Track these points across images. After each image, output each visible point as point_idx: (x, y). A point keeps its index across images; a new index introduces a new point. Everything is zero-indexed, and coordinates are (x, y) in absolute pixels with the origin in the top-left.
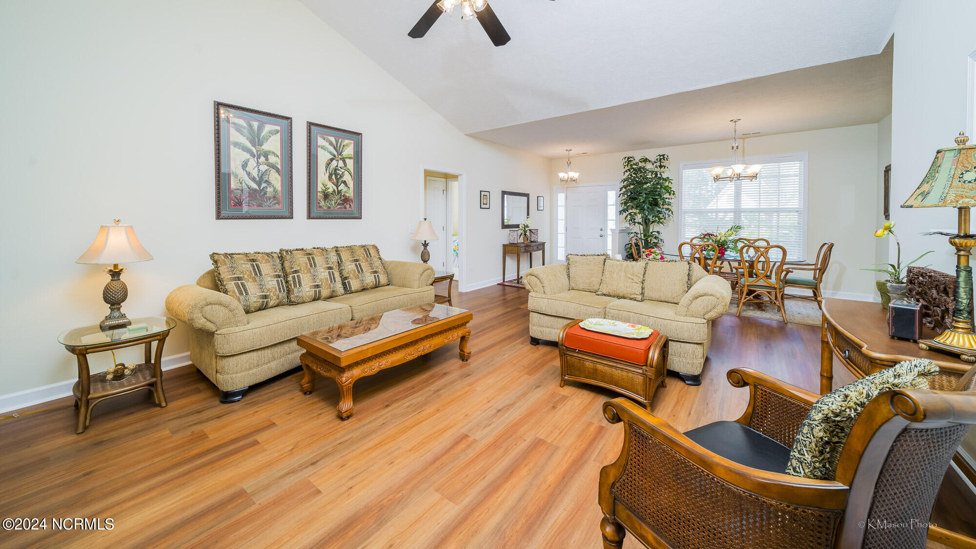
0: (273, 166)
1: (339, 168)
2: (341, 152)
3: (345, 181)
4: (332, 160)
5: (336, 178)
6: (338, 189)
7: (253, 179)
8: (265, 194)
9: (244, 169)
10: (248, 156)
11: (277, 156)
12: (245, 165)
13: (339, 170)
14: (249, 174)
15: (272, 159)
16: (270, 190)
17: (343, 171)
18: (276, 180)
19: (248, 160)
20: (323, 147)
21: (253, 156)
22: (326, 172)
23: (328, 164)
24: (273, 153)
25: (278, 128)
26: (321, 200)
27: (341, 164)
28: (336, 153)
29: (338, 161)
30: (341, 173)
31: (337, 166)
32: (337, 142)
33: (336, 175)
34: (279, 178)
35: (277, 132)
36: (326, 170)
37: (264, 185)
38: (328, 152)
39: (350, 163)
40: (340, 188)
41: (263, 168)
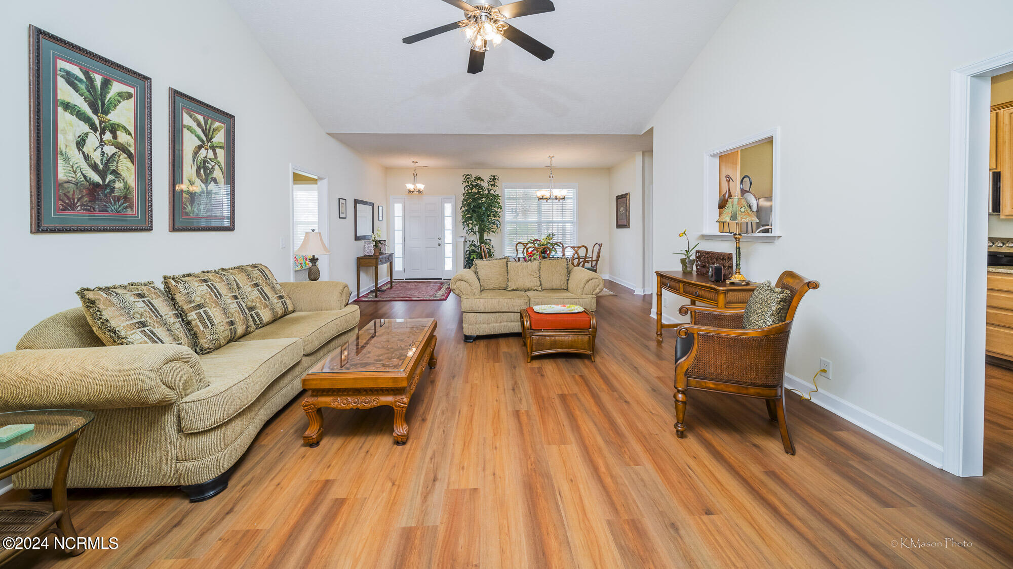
0: (123, 149)
1: (209, 160)
2: (211, 138)
3: (215, 179)
4: (200, 147)
5: (204, 173)
6: (207, 188)
7: (94, 167)
8: (112, 191)
9: (79, 150)
10: (85, 128)
11: (130, 134)
12: (81, 143)
13: (208, 163)
14: (87, 158)
15: (122, 137)
16: (118, 185)
17: (213, 164)
18: (127, 170)
19: (87, 135)
20: (189, 128)
21: (95, 130)
22: (194, 163)
23: (196, 153)
24: (124, 128)
25: (131, 90)
26: (188, 204)
27: (211, 154)
28: (205, 139)
29: (207, 149)
30: (210, 167)
31: (206, 157)
32: (206, 122)
33: (205, 168)
34: (132, 167)
35: (129, 96)
36: (194, 161)
37: (110, 177)
38: (196, 136)
39: (221, 153)
40: (209, 188)
41: (110, 150)
